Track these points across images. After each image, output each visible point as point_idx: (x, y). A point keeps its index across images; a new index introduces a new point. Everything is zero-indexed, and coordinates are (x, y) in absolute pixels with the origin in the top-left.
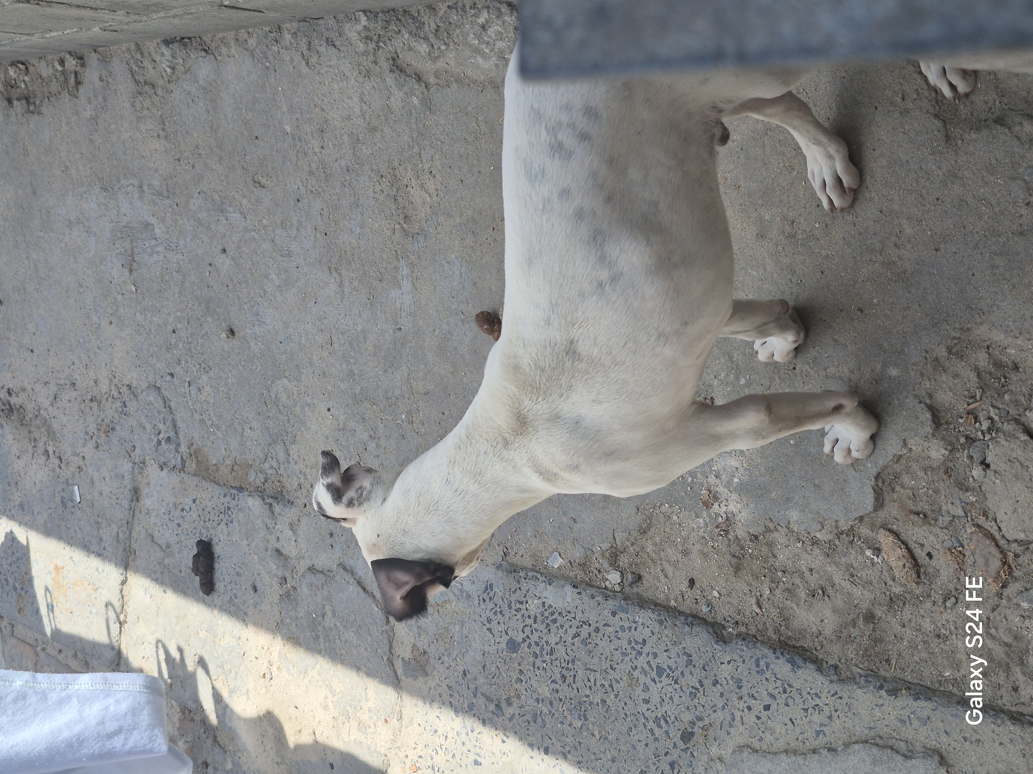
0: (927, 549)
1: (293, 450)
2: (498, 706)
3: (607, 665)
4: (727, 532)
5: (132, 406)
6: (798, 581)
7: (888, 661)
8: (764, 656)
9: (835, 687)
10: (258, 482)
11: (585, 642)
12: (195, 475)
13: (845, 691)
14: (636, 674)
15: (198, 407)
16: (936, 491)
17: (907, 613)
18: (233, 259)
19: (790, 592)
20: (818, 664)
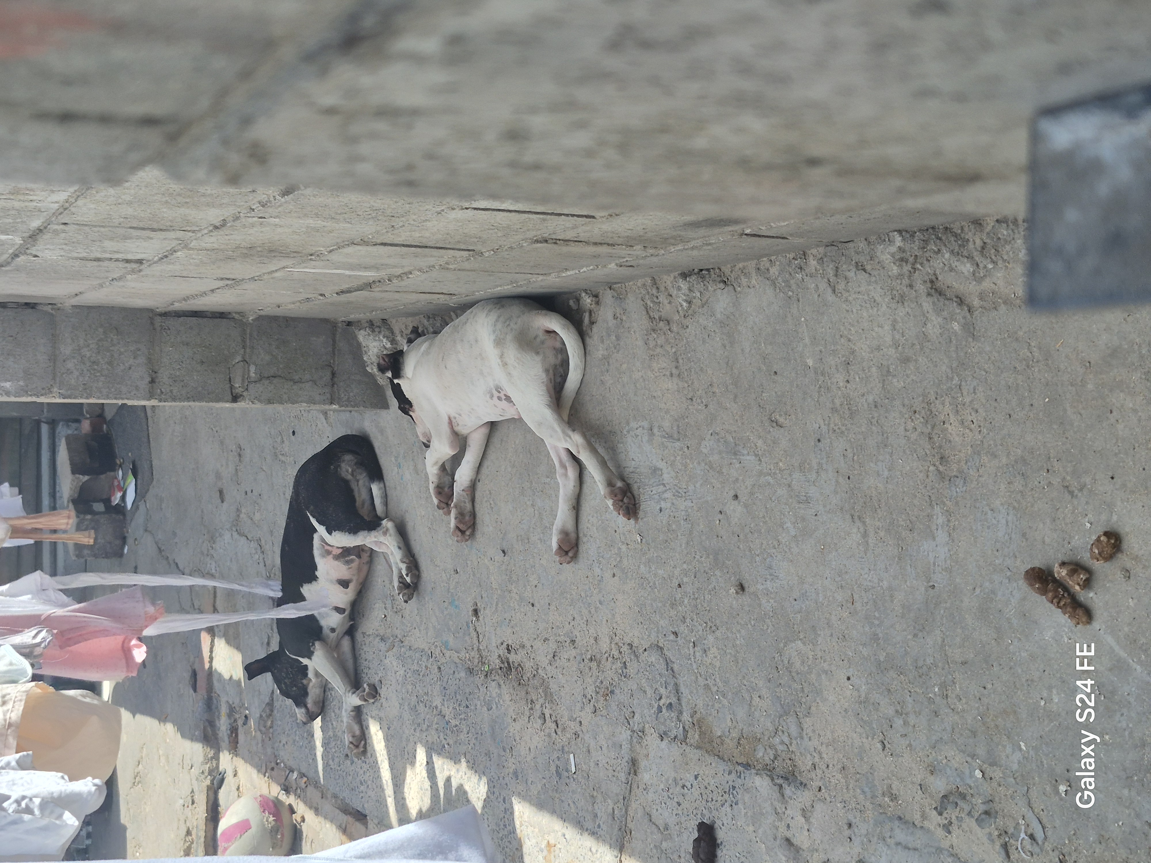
1: (807, 723)
5: (633, 668)
10: (767, 760)
12: (698, 747)
15: (702, 670)
18: (746, 506)
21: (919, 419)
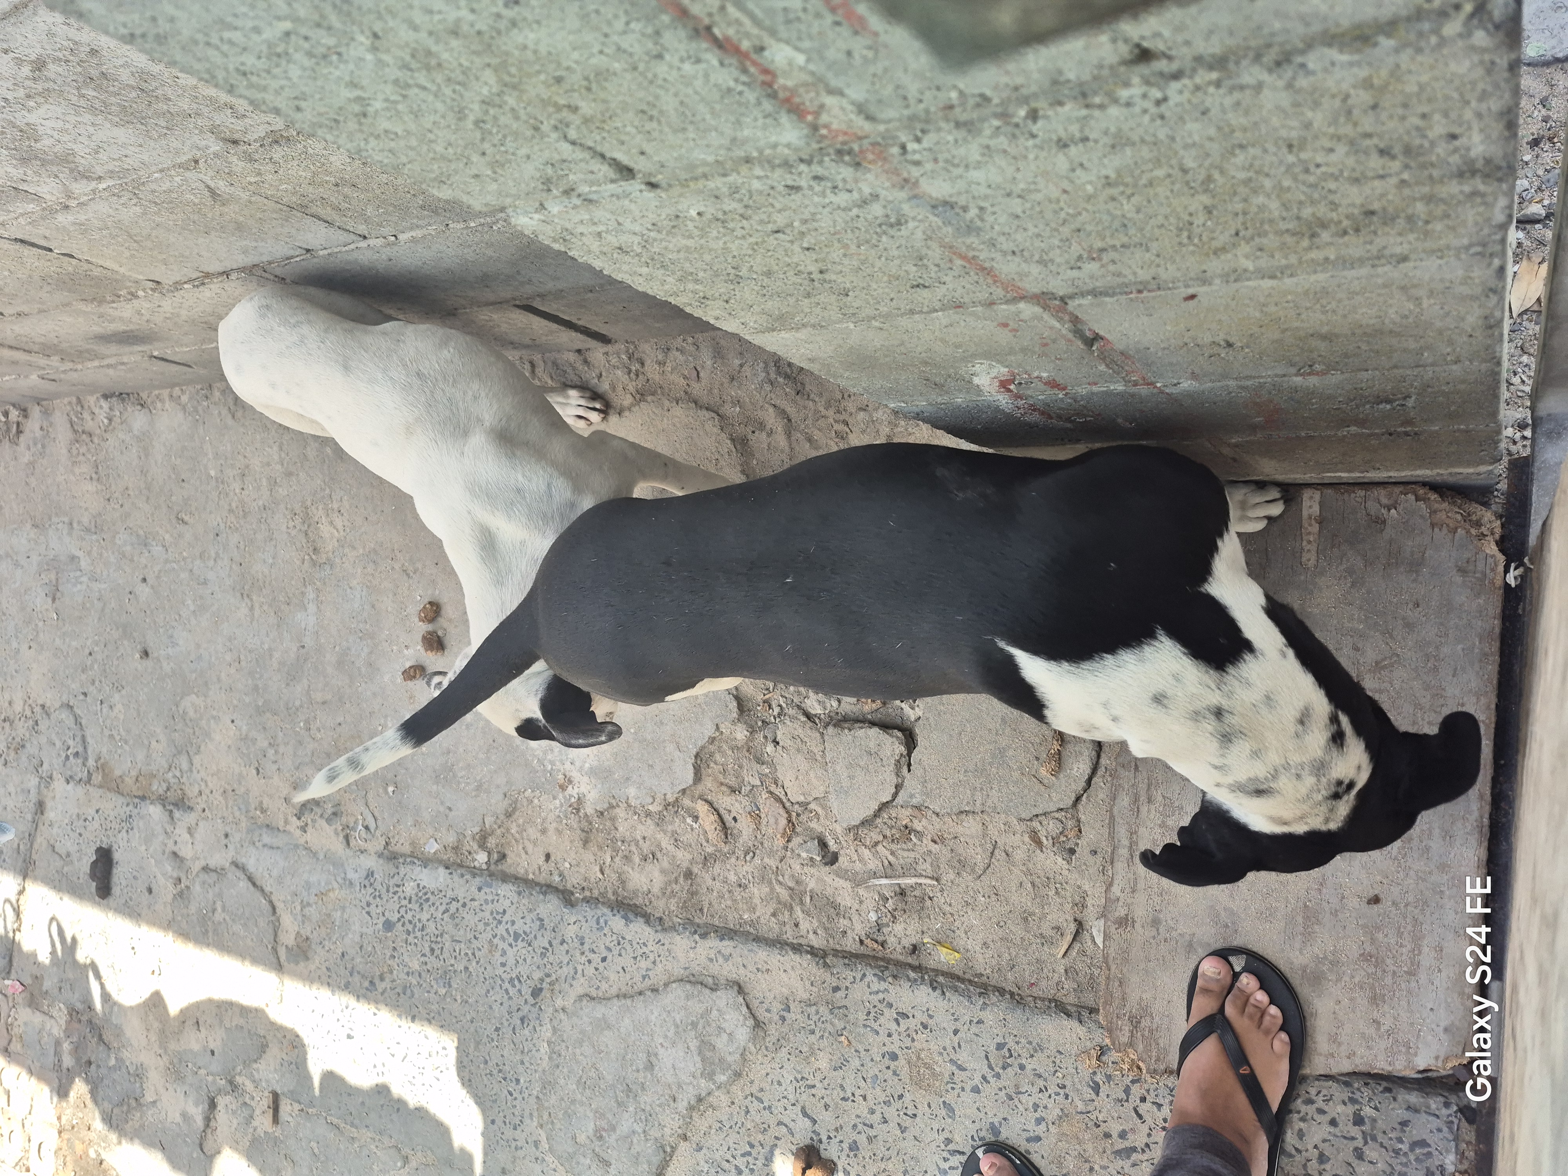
0: (734, 814)
1: (197, 760)
2: (372, 983)
3: (470, 936)
4: (578, 810)
5: (43, 725)
6: (633, 848)
7: (701, 910)
8: (603, 915)
9: (660, 936)
10: (161, 791)
11: (453, 917)
12: (100, 787)
13: (665, 938)
14: (496, 941)
15: (108, 723)
16: (741, 767)
17: (717, 869)
18: (152, 587)
19: (627, 858)
20: (647, 918)
21: (298, 521)
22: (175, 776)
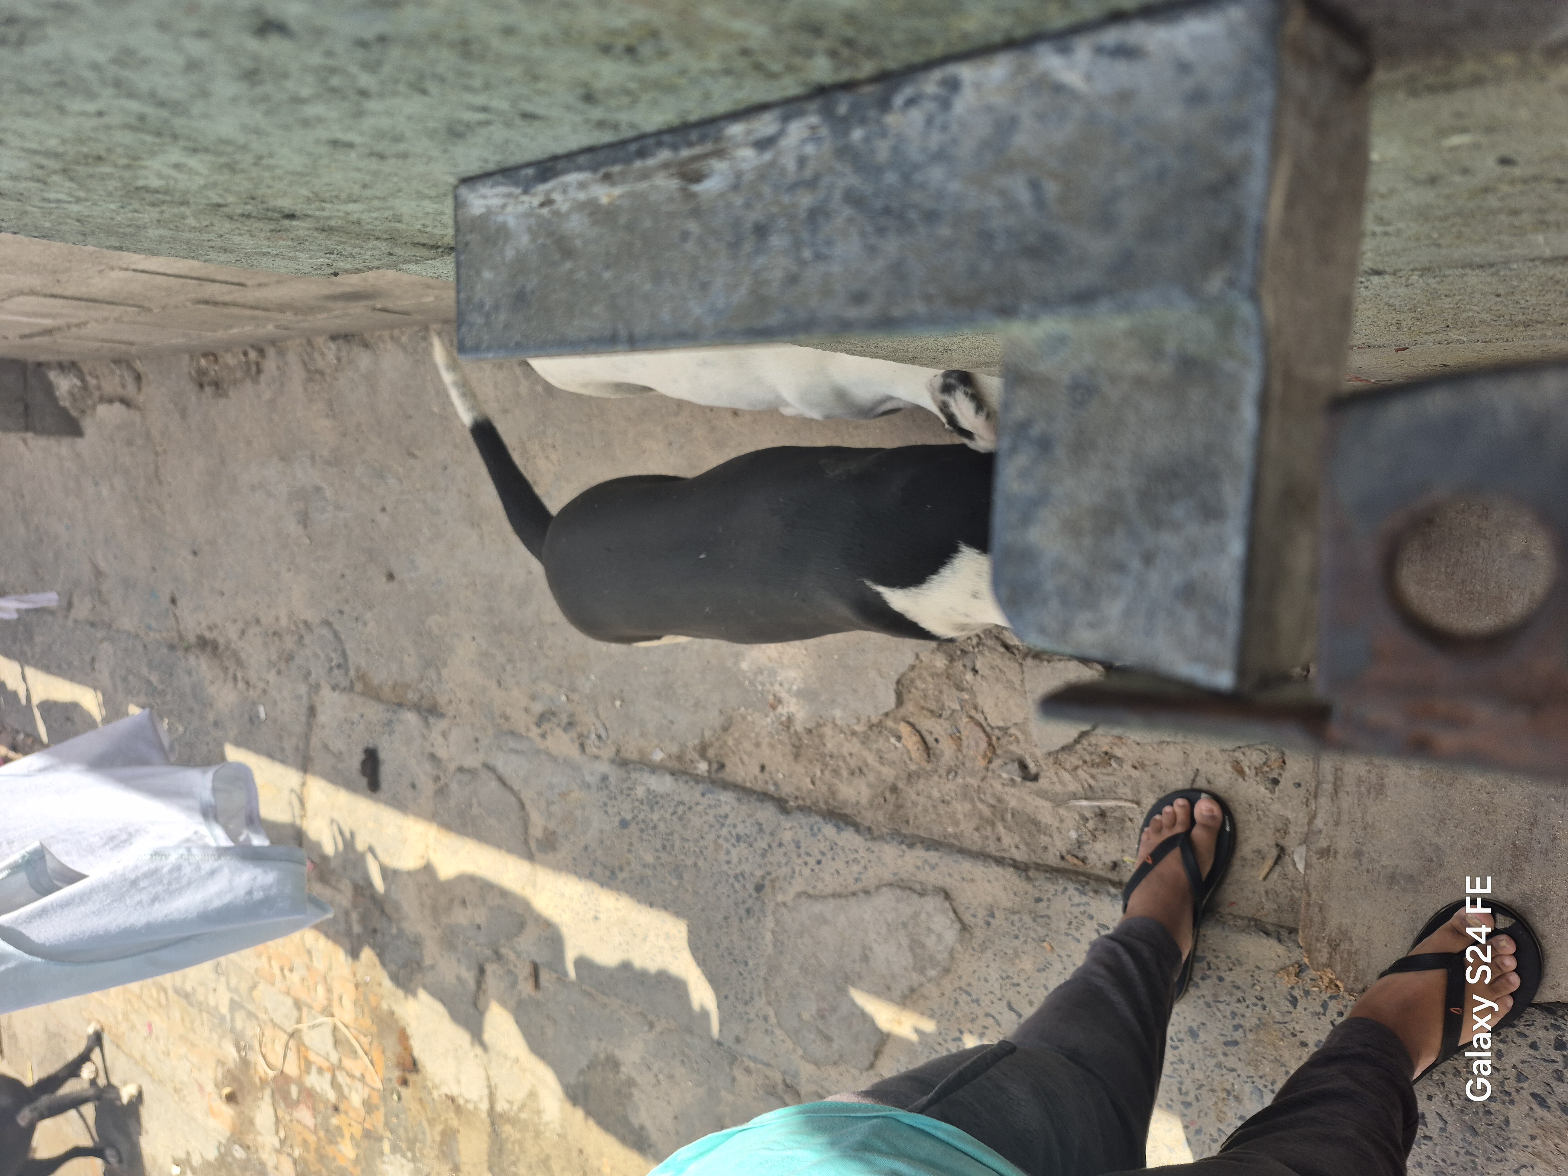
0: (936, 736)
2: (613, 872)
3: (696, 835)
4: (788, 727)
5: (308, 639)
6: (841, 764)
7: (907, 822)
8: (817, 823)
9: (869, 844)
11: (681, 818)
12: (362, 694)
13: (876, 846)
14: (721, 841)
15: (364, 638)
16: (941, 692)
17: (921, 785)
19: (836, 772)
20: (857, 827)
22: (427, 687)
